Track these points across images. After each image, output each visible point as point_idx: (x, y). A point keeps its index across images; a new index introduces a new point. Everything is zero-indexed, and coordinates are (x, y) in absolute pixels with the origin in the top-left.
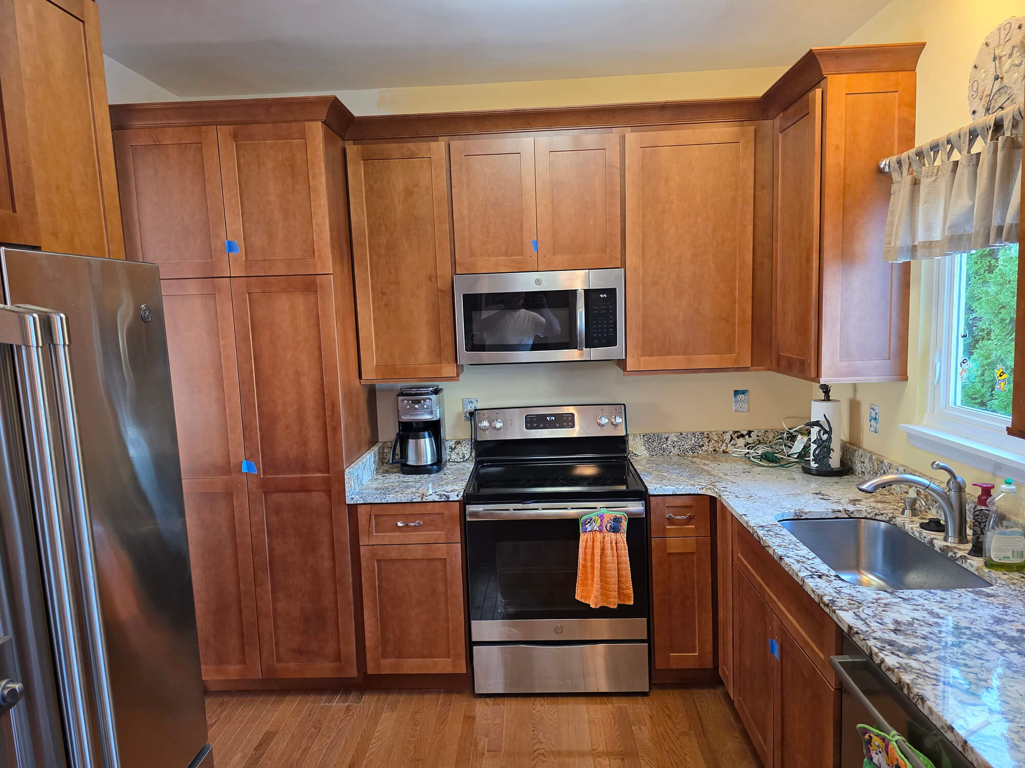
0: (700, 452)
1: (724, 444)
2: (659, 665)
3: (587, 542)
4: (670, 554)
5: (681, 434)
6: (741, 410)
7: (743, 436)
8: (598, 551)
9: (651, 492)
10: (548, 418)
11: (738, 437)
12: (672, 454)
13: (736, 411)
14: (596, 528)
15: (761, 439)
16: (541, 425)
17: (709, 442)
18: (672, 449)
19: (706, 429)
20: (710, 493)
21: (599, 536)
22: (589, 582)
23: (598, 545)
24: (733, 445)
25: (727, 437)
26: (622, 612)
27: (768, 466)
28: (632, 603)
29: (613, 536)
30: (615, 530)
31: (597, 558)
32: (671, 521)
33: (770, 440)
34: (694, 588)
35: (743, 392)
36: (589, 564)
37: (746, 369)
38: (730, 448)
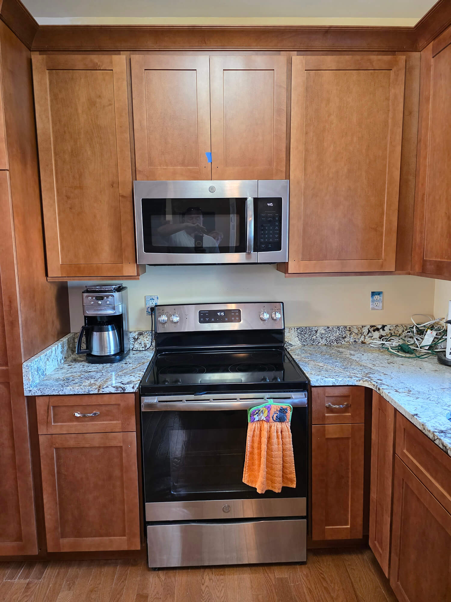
0: (343, 343)
1: (363, 337)
2: (316, 537)
3: (254, 431)
4: (328, 439)
5: (328, 328)
6: (376, 308)
7: (378, 329)
8: (264, 440)
9: (313, 383)
10: (219, 314)
11: (374, 331)
12: (320, 344)
13: (373, 309)
14: (263, 418)
15: (392, 332)
16: (213, 320)
17: (350, 334)
18: (321, 340)
19: (348, 324)
20: (366, 385)
21: (266, 426)
22: (256, 467)
23: (265, 434)
24: (370, 337)
25: (365, 330)
26: (286, 492)
27: (405, 357)
28: (294, 486)
29: (279, 425)
30: (281, 419)
31: (264, 446)
32: (330, 410)
33: (400, 333)
34: (348, 469)
35: (379, 293)
36: (256, 451)
37: (390, 273)
38: (368, 340)
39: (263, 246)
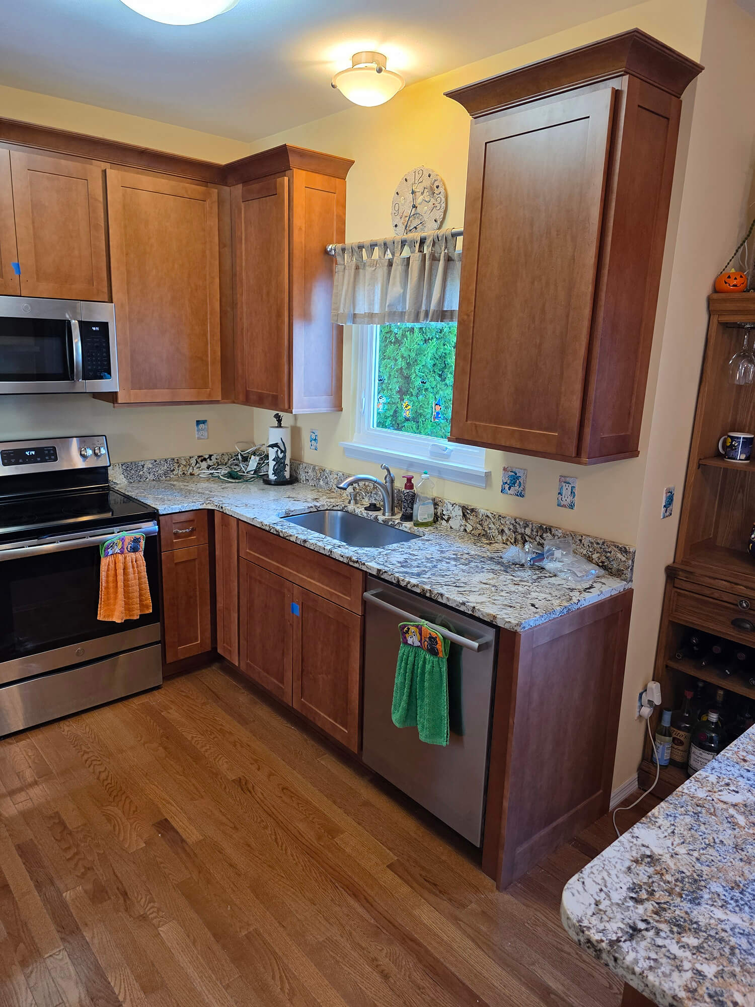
0: (172, 477)
1: (191, 468)
2: (169, 659)
3: (109, 565)
4: (176, 564)
5: (155, 461)
6: (203, 437)
7: (205, 459)
8: (120, 571)
9: (161, 512)
10: (27, 453)
11: (202, 461)
12: (148, 480)
13: (199, 438)
14: (117, 550)
15: (219, 461)
16: (21, 461)
17: (178, 467)
18: (148, 475)
19: (175, 456)
20: (210, 507)
21: (120, 557)
22: (112, 601)
23: (120, 566)
24: (198, 468)
25: (193, 461)
26: (144, 620)
27: (235, 482)
28: (151, 611)
29: (133, 555)
30: (135, 550)
31: (120, 578)
32: (177, 536)
33: (226, 461)
34: (196, 588)
35: (204, 422)
36: (111, 585)
37: (217, 402)
38: (196, 471)
39: (91, 374)
